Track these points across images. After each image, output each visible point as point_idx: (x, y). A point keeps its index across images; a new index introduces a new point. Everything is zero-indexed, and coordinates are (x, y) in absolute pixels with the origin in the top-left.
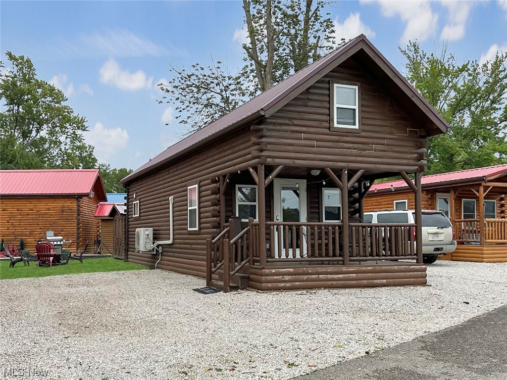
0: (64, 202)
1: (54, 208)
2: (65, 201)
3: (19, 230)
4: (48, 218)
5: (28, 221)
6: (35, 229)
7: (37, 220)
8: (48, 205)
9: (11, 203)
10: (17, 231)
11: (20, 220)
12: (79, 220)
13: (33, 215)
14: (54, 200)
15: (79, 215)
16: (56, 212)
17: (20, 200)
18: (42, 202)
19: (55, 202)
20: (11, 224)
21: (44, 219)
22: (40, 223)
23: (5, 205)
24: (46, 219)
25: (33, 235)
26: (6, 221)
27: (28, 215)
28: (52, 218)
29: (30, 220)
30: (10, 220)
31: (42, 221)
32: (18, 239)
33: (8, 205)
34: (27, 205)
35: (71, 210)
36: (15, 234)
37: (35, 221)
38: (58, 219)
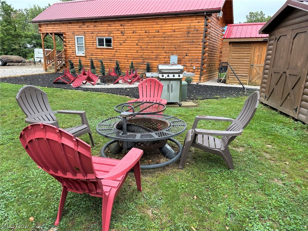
0: (190, 21)
1: (180, 29)
2: (192, 20)
3: (146, 54)
4: (173, 41)
5: (155, 44)
6: (161, 53)
7: (163, 43)
8: (174, 25)
9: (140, 24)
10: (145, 54)
11: (148, 42)
12: (205, 43)
13: (159, 37)
14: (180, 19)
15: (206, 37)
16: (181, 34)
17: (148, 21)
18: (168, 23)
19: (181, 22)
20: (140, 46)
21: (169, 41)
22: (165, 46)
23: (134, 27)
24: (171, 41)
25: (158, 59)
26: (136, 44)
27: (154, 37)
28: (177, 41)
29: (156, 43)
30: (139, 42)
31: (168, 44)
32: (146, 62)
33: (137, 27)
34: (154, 26)
35: (197, 31)
36: (143, 57)
37: (161, 44)
38: (183, 42)
